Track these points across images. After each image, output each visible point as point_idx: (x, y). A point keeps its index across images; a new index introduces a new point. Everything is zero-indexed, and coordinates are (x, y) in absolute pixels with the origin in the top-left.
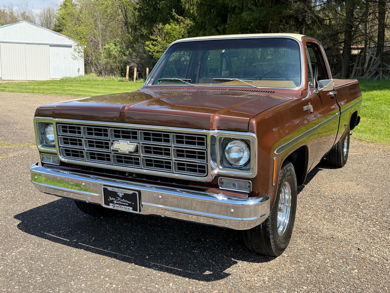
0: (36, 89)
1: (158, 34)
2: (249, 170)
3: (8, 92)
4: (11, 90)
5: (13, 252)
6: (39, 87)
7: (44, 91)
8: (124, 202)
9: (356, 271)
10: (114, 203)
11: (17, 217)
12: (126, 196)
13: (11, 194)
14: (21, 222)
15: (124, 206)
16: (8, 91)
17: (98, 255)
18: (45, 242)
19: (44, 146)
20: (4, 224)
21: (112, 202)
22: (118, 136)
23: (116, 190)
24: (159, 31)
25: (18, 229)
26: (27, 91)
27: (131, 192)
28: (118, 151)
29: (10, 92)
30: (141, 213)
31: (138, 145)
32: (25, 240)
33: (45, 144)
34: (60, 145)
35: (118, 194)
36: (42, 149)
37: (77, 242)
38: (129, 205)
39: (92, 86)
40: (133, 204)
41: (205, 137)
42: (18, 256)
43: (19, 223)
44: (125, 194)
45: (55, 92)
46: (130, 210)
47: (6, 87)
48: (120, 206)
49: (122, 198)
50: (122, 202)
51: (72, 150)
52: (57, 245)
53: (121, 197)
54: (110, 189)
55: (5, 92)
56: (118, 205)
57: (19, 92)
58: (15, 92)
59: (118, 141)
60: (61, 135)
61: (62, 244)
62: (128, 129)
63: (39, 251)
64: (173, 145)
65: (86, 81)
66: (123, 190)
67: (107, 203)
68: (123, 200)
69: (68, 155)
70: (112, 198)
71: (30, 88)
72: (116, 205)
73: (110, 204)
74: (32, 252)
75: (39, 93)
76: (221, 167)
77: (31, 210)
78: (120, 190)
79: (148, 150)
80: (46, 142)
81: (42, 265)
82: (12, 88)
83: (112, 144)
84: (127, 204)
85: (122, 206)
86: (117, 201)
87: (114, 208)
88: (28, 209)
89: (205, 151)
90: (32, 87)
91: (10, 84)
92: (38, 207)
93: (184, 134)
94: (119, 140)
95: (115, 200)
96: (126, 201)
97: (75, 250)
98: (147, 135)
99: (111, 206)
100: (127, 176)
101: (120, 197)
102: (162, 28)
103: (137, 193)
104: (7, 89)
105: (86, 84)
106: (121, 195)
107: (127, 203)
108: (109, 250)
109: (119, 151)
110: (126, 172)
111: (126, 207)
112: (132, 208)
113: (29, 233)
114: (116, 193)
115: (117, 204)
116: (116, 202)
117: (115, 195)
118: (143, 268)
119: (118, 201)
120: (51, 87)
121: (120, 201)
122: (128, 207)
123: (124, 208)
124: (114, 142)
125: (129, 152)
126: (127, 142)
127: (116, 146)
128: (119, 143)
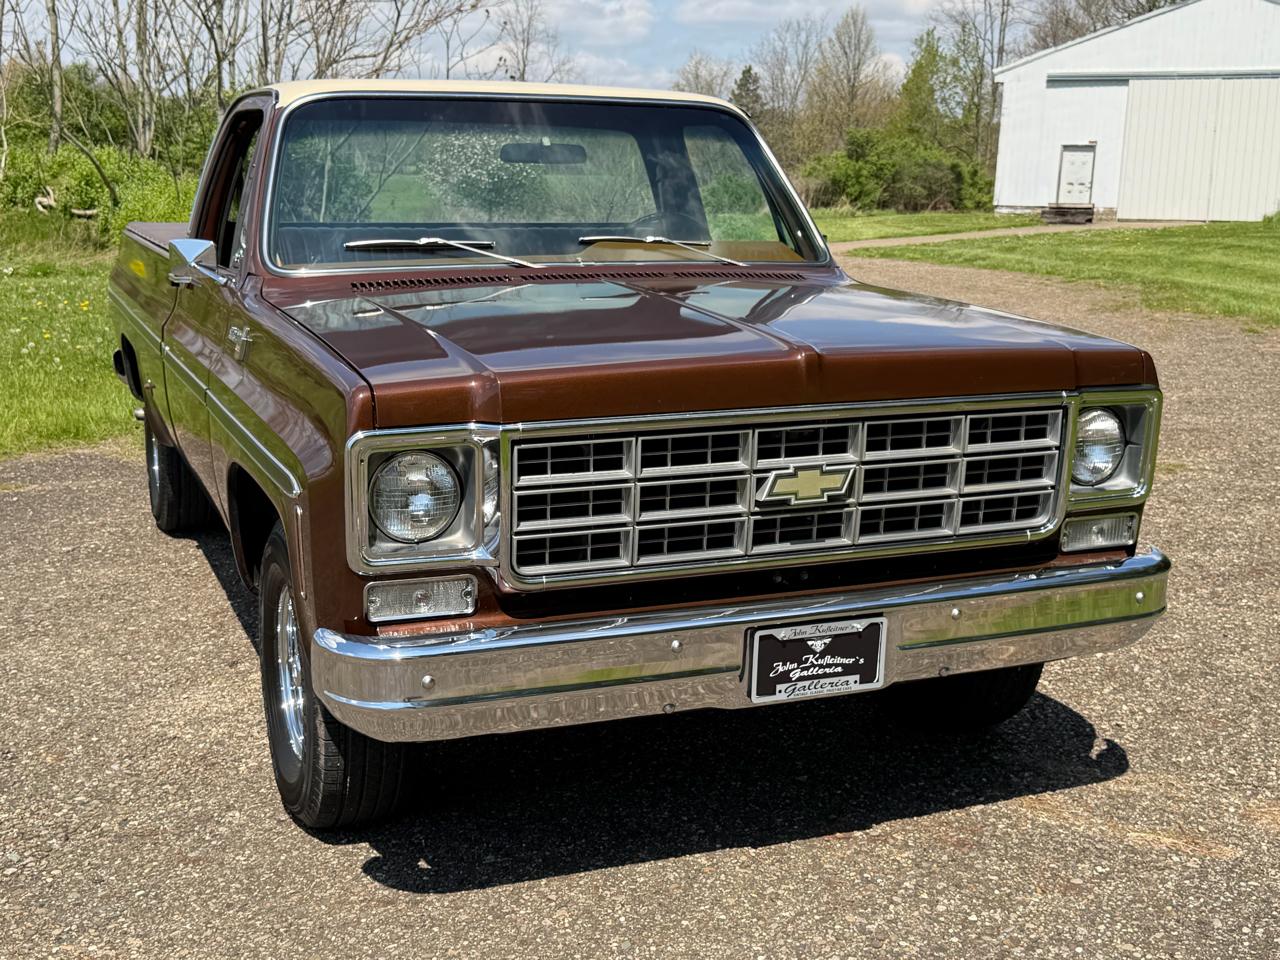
8: (829, 666)
10: (789, 680)
12: (840, 644)
15: (830, 680)
21: (785, 677)
27: (859, 626)
28: (786, 502)
35: (810, 643)
38: (848, 670)
40: (862, 661)
44: (836, 636)
46: (853, 685)
48: (816, 682)
49: (822, 655)
50: (821, 666)
53: (821, 653)
54: (782, 634)
56: (807, 683)
66: (833, 625)
68: (828, 660)
70: (784, 664)
72: (800, 684)
73: (780, 687)
84: (839, 669)
85: (822, 681)
86: (803, 669)
96: (839, 660)
99: (782, 695)
101: (814, 653)
103: (884, 621)
107: (837, 665)
109: (793, 502)
111: (834, 680)
112: (857, 677)
115: (801, 679)
116: (797, 676)
117: (797, 650)
119: (807, 669)
121: (814, 666)
122: (844, 679)
123: (829, 687)
124: (772, 475)
125: (829, 497)
126: (820, 467)
127: (783, 486)
128: (794, 475)
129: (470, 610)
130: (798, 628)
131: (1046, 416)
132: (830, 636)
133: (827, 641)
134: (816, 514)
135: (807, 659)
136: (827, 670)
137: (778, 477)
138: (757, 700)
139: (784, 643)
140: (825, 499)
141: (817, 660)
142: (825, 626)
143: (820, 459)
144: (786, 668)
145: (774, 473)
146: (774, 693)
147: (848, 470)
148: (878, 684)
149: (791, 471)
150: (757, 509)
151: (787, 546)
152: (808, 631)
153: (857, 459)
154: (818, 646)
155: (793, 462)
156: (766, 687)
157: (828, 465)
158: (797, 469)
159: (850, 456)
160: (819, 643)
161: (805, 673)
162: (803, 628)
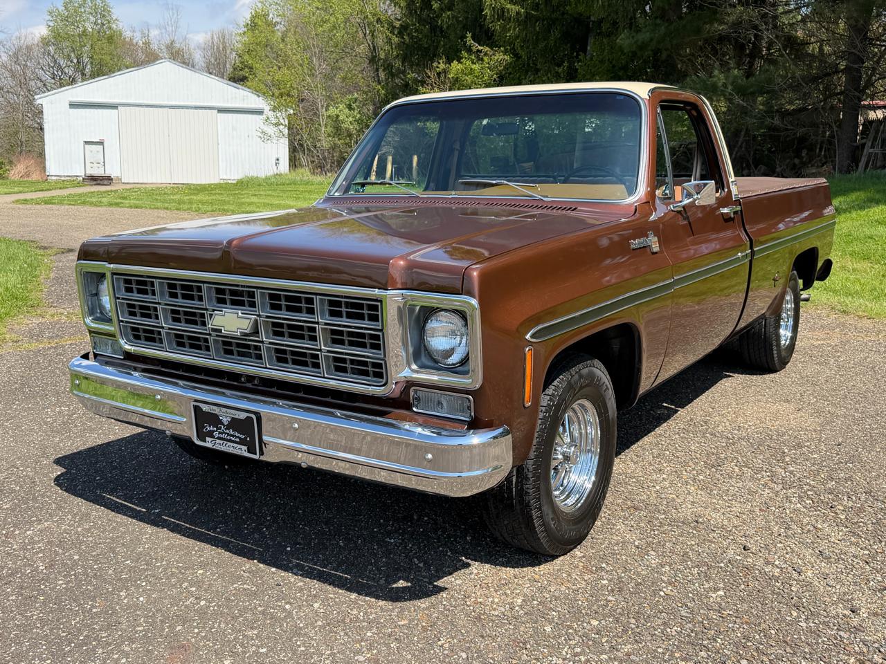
0: (184, 203)
1: (435, 83)
2: (466, 373)
3: (128, 207)
4: (134, 204)
5: (29, 530)
6: (192, 197)
7: (200, 206)
8: (231, 435)
9: (721, 593)
10: (213, 437)
11: (58, 462)
12: (235, 424)
13: (64, 416)
14: (65, 470)
15: (232, 444)
16: (127, 205)
17: (192, 541)
18: (99, 512)
19: (96, 320)
20: (31, 474)
21: (211, 434)
22: (222, 301)
23: (216, 410)
24: (439, 77)
25: (55, 484)
26: (166, 205)
27: (243, 416)
29: (131, 207)
30: (262, 458)
31: (257, 320)
32: (60, 508)
33: (98, 315)
34: (121, 319)
35: (221, 418)
36: (93, 325)
37: (159, 515)
38: (242, 442)
39: (297, 194)
40: (248, 439)
41: (379, 304)
42: (36, 539)
43: (59, 473)
44: (232, 418)
45: (222, 208)
46: (242, 451)
47: (125, 198)
48: (225, 442)
49: (228, 428)
50: (228, 435)
51: (144, 329)
52: (120, 518)
53: (227, 426)
54: (205, 408)
55: (122, 207)
56: (221, 442)
57: (150, 208)
58: (142, 208)
59: (222, 311)
60: (123, 299)
61: (130, 516)
62: (238, 286)
63: (79, 529)
64: (322, 320)
65: (288, 184)
66: (229, 410)
67: (201, 436)
68: (231, 432)
69: (137, 337)
70: (210, 426)
71: (172, 199)
72: (218, 441)
73: (208, 439)
74: (65, 531)
75: (188, 209)
76: (414, 367)
77: (92, 449)
78: (224, 410)
79: (277, 329)
80: (101, 313)
81: (76, 557)
82: (138, 200)
83: (211, 315)
84: (238, 440)
85: (229, 444)
86: (220, 433)
87: (214, 447)
88: (88, 446)
89: (380, 334)
90: (177, 197)
91: (135, 192)
92: (108, 444)
93: (342, 297)
94: (224, 309)
95: (216, 431)
96: (236, 434)
97: (149, 529)
98: (275, 299)
99: (209, 443)
100: (243, 383)
101: (224, 426)
102: (445, 71)
103: (254, 417)
104: (127, 202)
105: (287, 191)
106: (225, 420)
107: (236, 437)
108: (218, 533)
109: (223, 331)
110: (241, 375)
111: (235, 445)
112: (246, 448)
113: (72, 494)
114: (216, 416)
115: (219, 438)
116: (217, 435)
117: (214, 420)
118: (274, 569)
119: (222, 433)
120: (214, 197)
121: (224, 432)
122: (239, 446)
123: (232, 449)
124: (214, 313)
126: (237, 314)
127: (218, 321)
128: (224, 316)
129: (122, 357)
130: (212, 407)
132: (229, 417)
133: (229, 420)
135: (221, 427)
136: (231, 438)
137: (217, 315)
138: (198, 442)
139: (207, 413)
140: (239, 334)
141: (226, 429)
144: (210, 429)
145: (216, 312)
146: (207, 442)
147: (251, 319)
148: (256, 456)
157: (242, 313)
158: (225, 312)
161: (221, 436)
162: (215, 408)
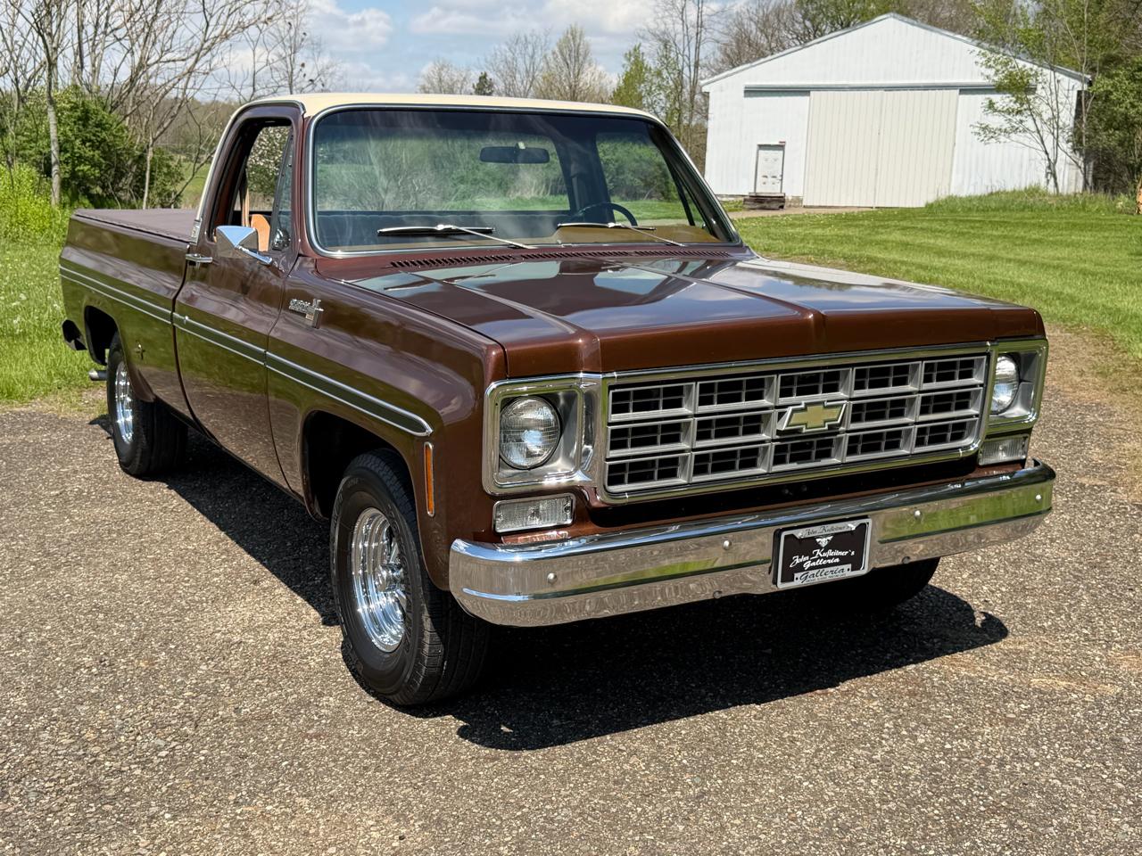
8: (830, 558)
10: (803, 570)
12: (838, 540)
15: (832, 568)
21: (800, 568)
27: (852, 526)
28: (800, 431)
35: (818, 540)
38: (843, 561)
40: (853, 553)
44: (836, 534)
46: (846, 572)
48: (822, 570)
49: (826, 549)
50: (825, 558)
53: (825, 547)
54: (800, 534)
56: (815, 572)
59: (800, 404)
66: (835, 525)
68: (830, 553)
70: (800, 557)
72: (811, 572)
73: (796, 575)
84: (837, 560)
85: (826, 569)
86: (813, 561)
95: (810, 560)
96: (838, 553)
99: (798, 581)
101: (821, 548)
103: (868, 522)
107: (836, 557)
109: (804, 430)
111: (835, 568)
112: (849, 566)
115: (812, 568)
116: (808, 566)
117: (808, 546)
119: (815, 560)
121: (820, 558)
122: (840, 567)
123: (830, 575)
124: (789, 410)
125: (829, 426)
126: (823, 403)
127: (798, 418)
128: (804, 410)
129: (569, 522)
130: (811, 529)
131: (973, 361)
132: (832, 534)
133: (830, 538)
134: (815, 440)
135: (816, 553)
136: (829, 561)
137: (794, 411)
138: (781, 586)
139: (801, 540)
140: (826, 428)
141: (822, 553)
142: (830, 526)
143: (820, 397)
144: (801, 560)
145: (791, 408)
146: (793, 580)
147: (842, 405)
148: (862, 572)
149: (803, 406)
150: (778, 437)
151: (795, 466)
152: (818, 530)
153: (847, 396)
154: (823, 542)
155: (804, 400)
156: (788, 576)
157: (828, 401)
158: (807, 404)
159: (841, 394)
160: (824, 539)
161: (814, 564)
162: (814, 528)
